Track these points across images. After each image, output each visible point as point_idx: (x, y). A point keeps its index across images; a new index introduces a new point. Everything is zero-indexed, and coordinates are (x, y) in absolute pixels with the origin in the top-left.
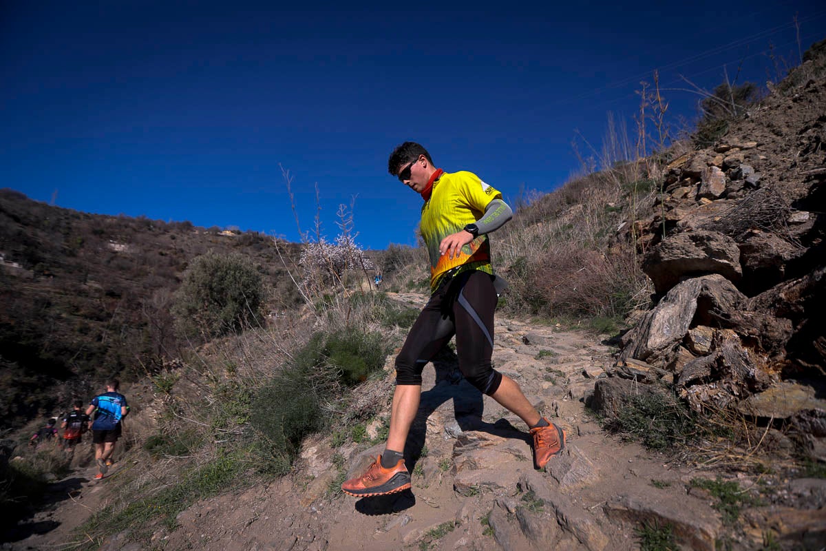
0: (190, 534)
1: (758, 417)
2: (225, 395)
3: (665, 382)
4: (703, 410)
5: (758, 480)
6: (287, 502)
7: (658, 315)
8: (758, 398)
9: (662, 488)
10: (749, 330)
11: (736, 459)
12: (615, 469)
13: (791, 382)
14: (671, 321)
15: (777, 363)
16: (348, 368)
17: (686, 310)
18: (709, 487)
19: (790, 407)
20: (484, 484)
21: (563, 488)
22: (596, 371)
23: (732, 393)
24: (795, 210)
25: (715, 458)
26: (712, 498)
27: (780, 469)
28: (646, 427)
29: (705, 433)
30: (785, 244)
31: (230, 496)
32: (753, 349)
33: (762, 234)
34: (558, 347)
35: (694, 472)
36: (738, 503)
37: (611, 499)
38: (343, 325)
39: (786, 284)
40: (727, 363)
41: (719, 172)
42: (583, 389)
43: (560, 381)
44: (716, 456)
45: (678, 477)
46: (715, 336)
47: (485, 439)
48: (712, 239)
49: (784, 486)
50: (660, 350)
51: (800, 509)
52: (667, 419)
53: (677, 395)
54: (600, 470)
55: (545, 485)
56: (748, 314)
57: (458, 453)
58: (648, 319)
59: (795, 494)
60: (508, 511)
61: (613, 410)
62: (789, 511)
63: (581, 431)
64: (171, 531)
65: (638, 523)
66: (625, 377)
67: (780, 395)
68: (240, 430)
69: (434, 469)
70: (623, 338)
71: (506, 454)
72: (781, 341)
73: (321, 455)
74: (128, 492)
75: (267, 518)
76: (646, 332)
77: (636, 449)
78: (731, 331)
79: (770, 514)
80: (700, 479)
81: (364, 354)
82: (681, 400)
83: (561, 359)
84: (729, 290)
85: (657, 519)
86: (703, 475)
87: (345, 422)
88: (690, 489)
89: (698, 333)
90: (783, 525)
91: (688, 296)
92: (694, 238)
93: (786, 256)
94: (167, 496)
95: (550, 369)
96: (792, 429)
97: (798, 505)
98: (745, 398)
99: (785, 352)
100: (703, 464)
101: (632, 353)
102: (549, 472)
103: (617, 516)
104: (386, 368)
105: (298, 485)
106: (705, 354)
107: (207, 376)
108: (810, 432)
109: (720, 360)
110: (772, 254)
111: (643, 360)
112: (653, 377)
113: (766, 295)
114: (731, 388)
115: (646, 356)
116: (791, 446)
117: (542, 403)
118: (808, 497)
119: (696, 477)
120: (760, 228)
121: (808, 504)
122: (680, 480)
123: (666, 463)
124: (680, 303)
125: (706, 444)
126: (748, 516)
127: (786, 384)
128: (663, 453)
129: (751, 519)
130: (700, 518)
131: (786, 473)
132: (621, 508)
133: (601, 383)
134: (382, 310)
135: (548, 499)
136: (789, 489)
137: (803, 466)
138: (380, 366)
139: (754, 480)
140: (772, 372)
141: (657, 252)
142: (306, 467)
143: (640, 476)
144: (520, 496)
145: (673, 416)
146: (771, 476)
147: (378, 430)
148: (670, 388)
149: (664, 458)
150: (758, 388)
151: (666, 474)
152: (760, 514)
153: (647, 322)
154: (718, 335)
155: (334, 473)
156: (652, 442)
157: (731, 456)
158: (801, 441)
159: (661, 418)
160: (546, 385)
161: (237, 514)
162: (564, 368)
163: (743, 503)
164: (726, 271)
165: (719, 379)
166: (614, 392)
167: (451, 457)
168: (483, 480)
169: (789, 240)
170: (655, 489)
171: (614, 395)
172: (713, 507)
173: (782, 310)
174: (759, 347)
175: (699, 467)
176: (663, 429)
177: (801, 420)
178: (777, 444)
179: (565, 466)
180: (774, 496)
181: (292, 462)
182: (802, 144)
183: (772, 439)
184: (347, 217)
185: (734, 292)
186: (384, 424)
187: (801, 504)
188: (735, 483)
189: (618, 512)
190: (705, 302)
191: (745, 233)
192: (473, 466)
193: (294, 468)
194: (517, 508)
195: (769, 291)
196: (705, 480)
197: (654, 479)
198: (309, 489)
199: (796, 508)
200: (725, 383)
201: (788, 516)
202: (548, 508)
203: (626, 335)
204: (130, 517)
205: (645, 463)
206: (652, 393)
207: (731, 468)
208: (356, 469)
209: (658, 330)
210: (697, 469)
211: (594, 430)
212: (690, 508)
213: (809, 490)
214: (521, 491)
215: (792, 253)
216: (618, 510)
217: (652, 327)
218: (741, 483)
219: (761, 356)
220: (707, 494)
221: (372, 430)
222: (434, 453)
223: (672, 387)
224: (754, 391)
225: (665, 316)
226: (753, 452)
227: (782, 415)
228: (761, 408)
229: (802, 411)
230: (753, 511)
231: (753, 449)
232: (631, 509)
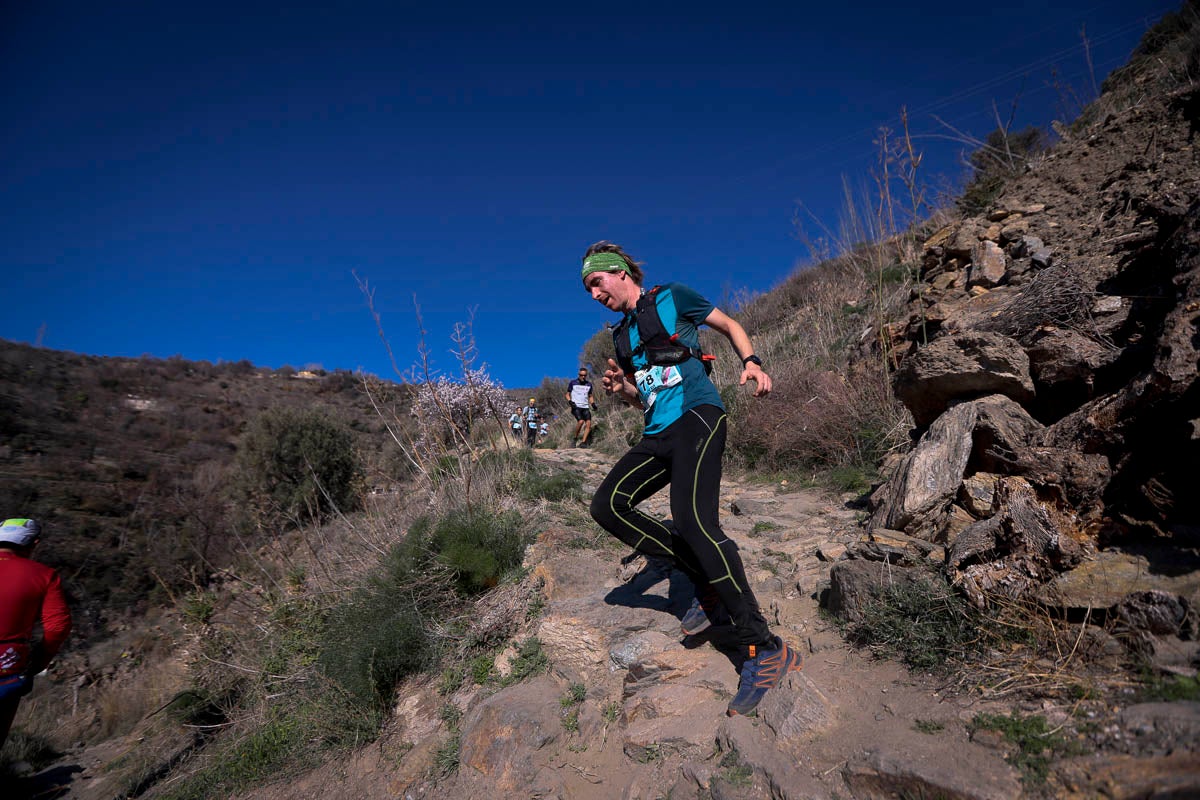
1: (1070, 609)
2: (287, 621)
3: (932, 561)
4: (988, 604)
5: (1075, 709)
6: (369, 789)
7: (917, 461)
8: (1066, 579)
9: (932, 734)
10: (1046, 475)
11: (1041, 678)
12: (861, 705)
13: (1113, 551)
14: (937, 468)
15: (1088, 524)
16: (470, 569)
17: (956, 450)
18: (1001, 728)
19: (1115, 590)
20: (666, 741)
21: (782, 742)
22: (835, 551)
23: (1028, 574)
24: (1101, 295)
25: (1008, 680)
26: (1007, 745)
27: (1106, 690)
28: (905, 634)
29: (991, 641)
30: (1091, 346)
31: (279, 786)
32: (1054, 504)
33: (1058, 332)
34: (783, 517)
35: (978, 703)
36: (1046, 752)
37: (854, 758)
38: (463, 503)
39: (1096, 404)
40: (1017, 527)
41: (996, 249)
42: (814, 578)
43: (784, 569)
44: (1012, 675)
45: (954, 712)
46: (999, 487)
47: (669, 669)
48: (987, 344)
49: (1113, 718)
50: (923, 513)
51: (1140, 755)
52: (936, 619)
53: (949, 581)
54: (838, 709)
55: (755, 739)
56: (1043, 452)
57: (630, 692)
58: (904, 466)
59: (1131, 731)
60: (699, 785)
61: (860, 610)
62: (1124, 761)
63: (814, 645)
65: (894, 795)
66: (873, 559)
67: (1098, 573)
68: (302, 676)
69: (595, 721)
70: (873, 498)
71: (700, 690)
72: (1094, 489)
73: (424, 709)
76: (902, 488)
77: (894, 670)
78: (1020, 479)
79: (1094, 768)
80: (985, 715)
81: (492, 546)
82: (955, 589)
83: (785, 534)
84: (1018, 416)
85: (923, 788)
86: (993, 708)
87: (461, 652)
88: (973, 732)
89: (978, 485)
90: (1115, 785)
91: (959, 430)
92: (962, 344)
93: (1094, 362)
95: (769, 551)
96: (1119, 625)
97: (1135, 751)
98: (1047, 580)
99: (1103, 506)
100: (992, 690)
101: (884, 520)
102: (762, 716)
103: (862, 786)
104: (525, 565)
105: (388, 759)
106: (986, 518)
107: (258, 593)
108: (1146, 628)
109: (1007, 524)
110: (1075, 361)
111: (901, 529)
112: (913, 556)
113: (1068, 421)
114: (1026, 566)
115: (904, 524)
116: (1121, 650)
118: (1152, 733)
119: (981, 712)
120: (1054, 324)
121: (1151, 747)
122: (959, 719)
123: (938, 691)
124: (948, 440)
125: (995, 657)
126: (1061, 772)
127: (1106, 554)
128: (933, 675)
129: (1067, 778)
130: (989, 782)
131: (1116, 696)
132: (868, 771)
133: (838, 569)
134: (522, 475)
135: (758, 763)
136: (1122, 723)
137: (1141, 682)
138: (518, 561)
139: (1068, 711)
140: (1084, 537)
141: (912, 367)
142: (401, 730)
143: (899, 715)
144: (718, 760)
145: (945, 615)
146: (1094, 703)
147: (512, 662)
148: (938, 572)
149: (935, 683)
150: (1065, 564)
151: (938, 711)
152: (1079, 769)
153: (902, 472)
154: (1001, 485)
155: (444, 736)
156: (917, 657)
157: (1033, 675)
158: (1135, 642)
159: (927, 619)
160: (763, 575)
162: (790, 548)
163: (1054, 751)
164: (1012, 390)
165: (1008, 553)
166: (857, 582)
167: (620, 698)
168: (664, 735)
169: (1096, 339)
170: (921, 735)
171: (858, 587)
172: (1008, 761)
173: (1093, 442)
174: (1063, 501)
175: (986, 695)
176: (931, 635)
177: (1132, 610)
178: (1100, 649)
179: (785, 706)
180: (1100, 736)
181: (379, 723)
182: (1106, 203)
183: (1092, 641)
184: (466, 342)
185: (1024, 420)
186: (520, 652)
187: (1141, 748)
188: (1039, 718)
189: (864, 779)
190: (984, 436)
191: (1034, 333)
192: (652, 713)
193: (382, 732)
194: (713, 780)
195: (1073, 415)
196: (996, 716)
197: (920, 719)
198: (403, 765)
199: (1133, 754)
200: (1017, 559)
201: (1121, 770)
202: (758, 778)
203: (876, 493)
205: (905, 693)
206: (913, 581)
207: (1032, 693)
208: (475, 728)
209: (919, 483)
210: (984, 698)
211: (833, 643)
212: (974, 764)
213: (1151, 723)
214: (720, 749)
215: (1102, 357)
216: (864, 775)
217: (910, 479)
218: (1048, 717)
219: (1066, 514)
220: (998, 738)
221: (503, 663)
222: (593, 693)
223: (942, 569)
224: (1061, 569)
225: (928, 462)
226: (1066, 665)
227: (1104, 603)
228: (1073, 595)
229: (1132, 596)
230: (1069, 764)
231: (1065, 660)
232: (883, 773)
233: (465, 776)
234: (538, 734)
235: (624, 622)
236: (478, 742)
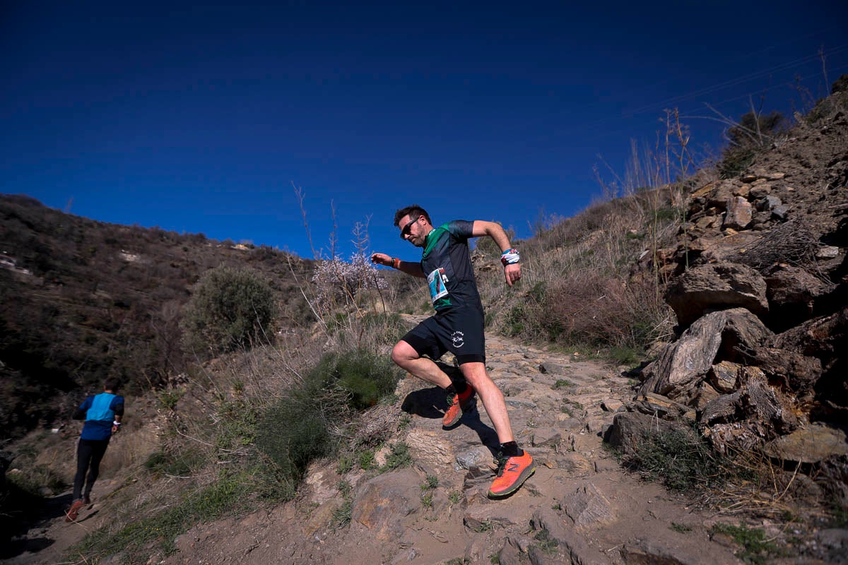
0: (187, 560)
1: (785, 460)
2: (231, 414)
3: (688, 419)
4: (727, 451)
5: (785, 528)
6: (290, 530)
7: (680, 349)
8: (785, 440)
9: (683, 533)
10: (776, 368)
11: (762, 505)
12: (633, 510)
13: (820, 424)
14: (694, 355)
15: (806, 403)
16: (359, 391)
17: (709, 344)
18: (733, 534)
19: (820, 451)
20: (496, 519)
21: (578, 528)
22: (615, 404)
23: (758, 434)
24: (824, 245)
25: (739, 503)
26: (736, 545)
27: (808, 517)
28: (666, 466)
29: (729, 476)
30: (813, 280)
31: (230, 521)
32: (780, 388)
33: (789, 268)
34: (576, 377)
35: (717, 517)
36: (764, 553)
37: (629, 542)
38: (354, 346)
39: (815, 322)
40: (752, 401)
41: (745, 202)
42: (601, 423)
43: (577, 413)
44: (741, 501)
45: (700, 521)
46: (740, 373)
48: (737, 272)
49: (812, 536)
50: (682, 385)
51: (830, 562)
52: (689, 458)
53: (700, 433)
54: (617, 510)
55: (560, 524)
56: (775, 352)
57: (469, 485)
58: (670, 351)
59: (825, 546)
60: (520, 549)
61: (632, 447)
63: (598, 467)
64: (167, 556)
66: (645, 413)
67: (808, 438)
68: (243, 452)
69: (444, 502)
70: (644, 371)
72: (810, 381)
73: (327, 481)
74: (125, 511)
75: (268, 545)
76: (668, 366)
77: (656, 489)
78: (757, 369)
80: (723, 524)
81: (375, 377)
82: (704, 439)
83: (579, 390)
84: (755, 325)
86: (727, 521)
87: (352, 447)
88: (713, 534)
89: (723, 369)
91: (712, 330)
92: (719, 270)
93: (815, 292)
94: (165, 518)
95: (567, 400)
96: (820, 475)
97: (827, 558)
98: (771, 439)
99: (814, 393)
100: (727, 509)
101: (653, 387)
102: (564, 509)
103: (634, 561)
104: (396, 393)
105: (302, 512)
106: (730, 392)
107: (213, 393)
108: (840, 479)
109: (745, 398)
110: (800, 290)
111: (665, 394)
112: (674, 413)
113: (794, 332)
114: (756, 428)
115: (668, 391)
116: (820, 492)
117: (557, 435)
118: (839, 549)
119: (718, 523)
120: (787, 262)
121: (838, 557)
122: (703, 525)
123: (688, 506)
124: (704, 336)
125: (730, 487)
127: (815, 426)
128: (685, 495)
131: (814, 522)
132: (640, 552)
133: (620, 417)
134: (396, 332)
135: (562, 539)
136: (818, 540)
137: (833, 515)
138: (392, 390)
139: (781, 528)
140: (799, 413)
141: (681, 283)
142: (311, 493)
143: (660, 519)
144: (532, 535)
145: (696, 456)
146: (799, 525)
147: (387, 457)
148: (692, 426)
149: (686, 500)
150: (785, 429)
151: (687, 518)
153: (669, 355)
154: (743, 372)
155: (340, 501)
156: (674, 482)
157: (757, 501)
158: (831, 488)
159: (682, 457)
160: (563, 417)
161: (237, 541)
162: (582, 400)
163: (769, 553)
164: (752, 306)
165: (745, 419)
166: (633, 428)
167: (461, 489)
168: (494, 515)
169: (818, 275)
170: (675, 533)
171: (633, 431)
172: (737, 556)
173: (811, 349)
174: (787, 387)
175: (722, 512)
176: (685, 469)
177: (831, 466)
178: (806, 490)
179: (581, 504)
181: (296, 488)
182: (831, 177)
183: (800, 484)
184: (363, 236)
185: (760, 327)
186: (393, 451)
187: (832, 557)
188: (760, 531)
189: (636, 557)
190: (730, 337)
191: (772, 267)
192: (485, 500)
193: (298, 494)
194: (529, 547)
195: (797, 328)
196: (729, 525)
197: (675, 522)
198: (313, 517)
199: (825, 561)
200: (750, 423)
202: (562, 548)
203: (646, 368)
204: (126, 538)
205: (665, 505)
206: (674, 431)
207: (756, 514)
208: (363, 497)
209: (681, 364)
210: (720, 514)
211: (613, 467)
212: (713, 555)
213: (839, 543)
214: (534, 528)
215: (821, 289)
216: (636, 554)
217: (674, 361)
218: (766, 530)
219: (788, 396)
220: (730, 541)
221: (380, 457)
222: (444, 483)
223: (695, 425)
224: (781, 433)
225: (688, 350)
226: (780, 498)
227: (811, 459)
228: (789, 451)
229: (831, 456)
230: (780, 561)
231: (780, 495)
232: (650, 554)
233: (355, 528)
234: (406, 506)
235: (466, 438)
236: (365, 507)
